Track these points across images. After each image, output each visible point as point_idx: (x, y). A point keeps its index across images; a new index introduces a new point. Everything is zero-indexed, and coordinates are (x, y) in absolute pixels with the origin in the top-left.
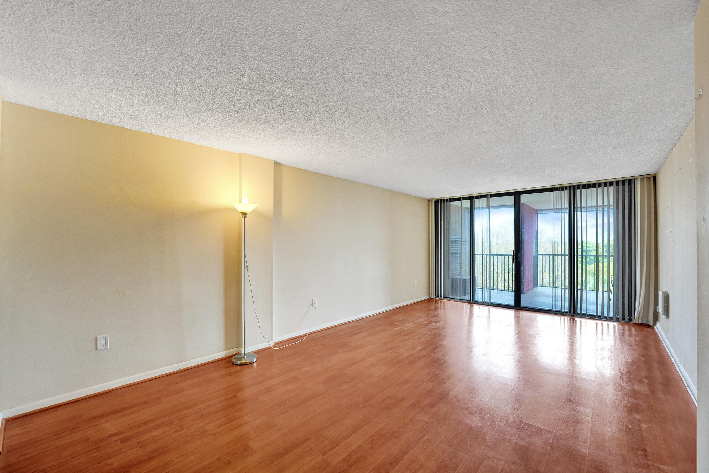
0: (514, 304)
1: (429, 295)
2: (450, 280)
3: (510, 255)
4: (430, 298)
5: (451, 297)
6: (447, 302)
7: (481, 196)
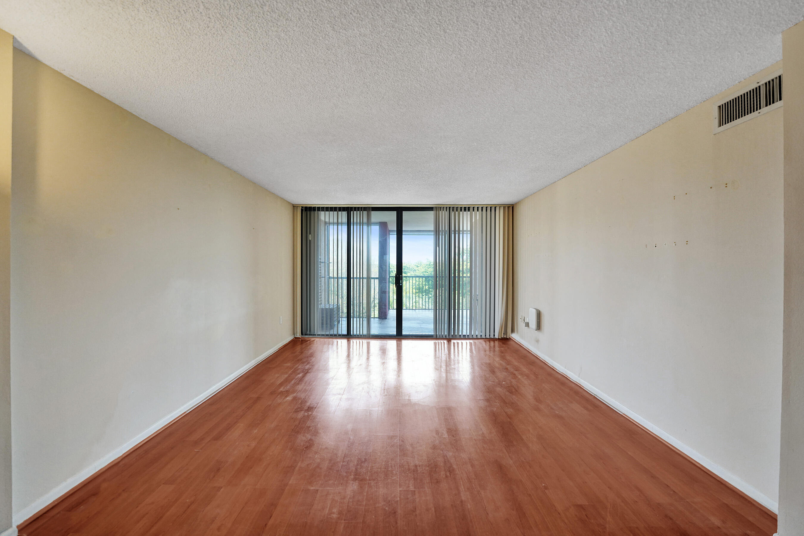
0: (396, 333)
1: (294, 334)
2: (319, 311)
3: (377, 278)
4: (296, 338)
5: (319, 333)
6: (315, 341)
7: (358, 208)
